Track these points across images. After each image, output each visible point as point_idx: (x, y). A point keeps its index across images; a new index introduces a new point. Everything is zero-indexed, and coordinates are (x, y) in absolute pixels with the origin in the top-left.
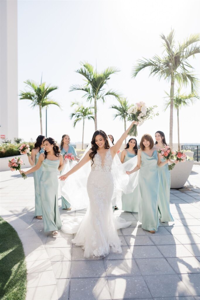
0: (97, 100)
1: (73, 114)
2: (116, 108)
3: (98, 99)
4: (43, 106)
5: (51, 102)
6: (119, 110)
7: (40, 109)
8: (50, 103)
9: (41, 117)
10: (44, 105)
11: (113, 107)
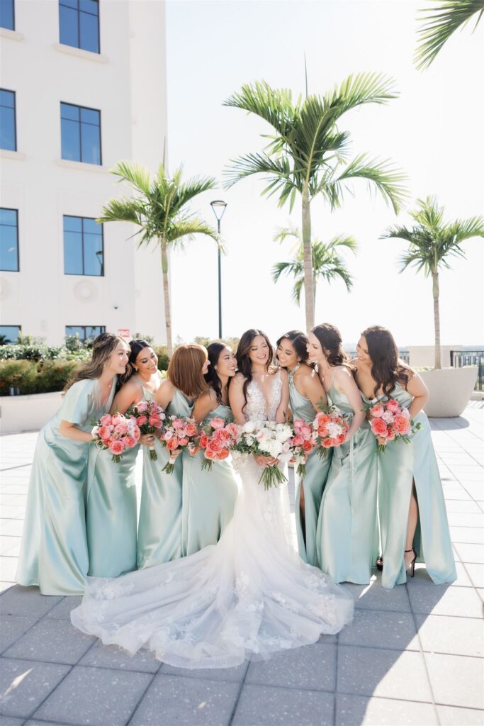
0: (310, 197)
1: (282, 266)
2: (404, 234)
3: (313, 191)
4: (170, 239)
5: (195, 227)
6: (415, 242)
7: (164, 249)
8: (189, 231)
9: (165, 272)
10: (173, 234)
11: (394, 235)
